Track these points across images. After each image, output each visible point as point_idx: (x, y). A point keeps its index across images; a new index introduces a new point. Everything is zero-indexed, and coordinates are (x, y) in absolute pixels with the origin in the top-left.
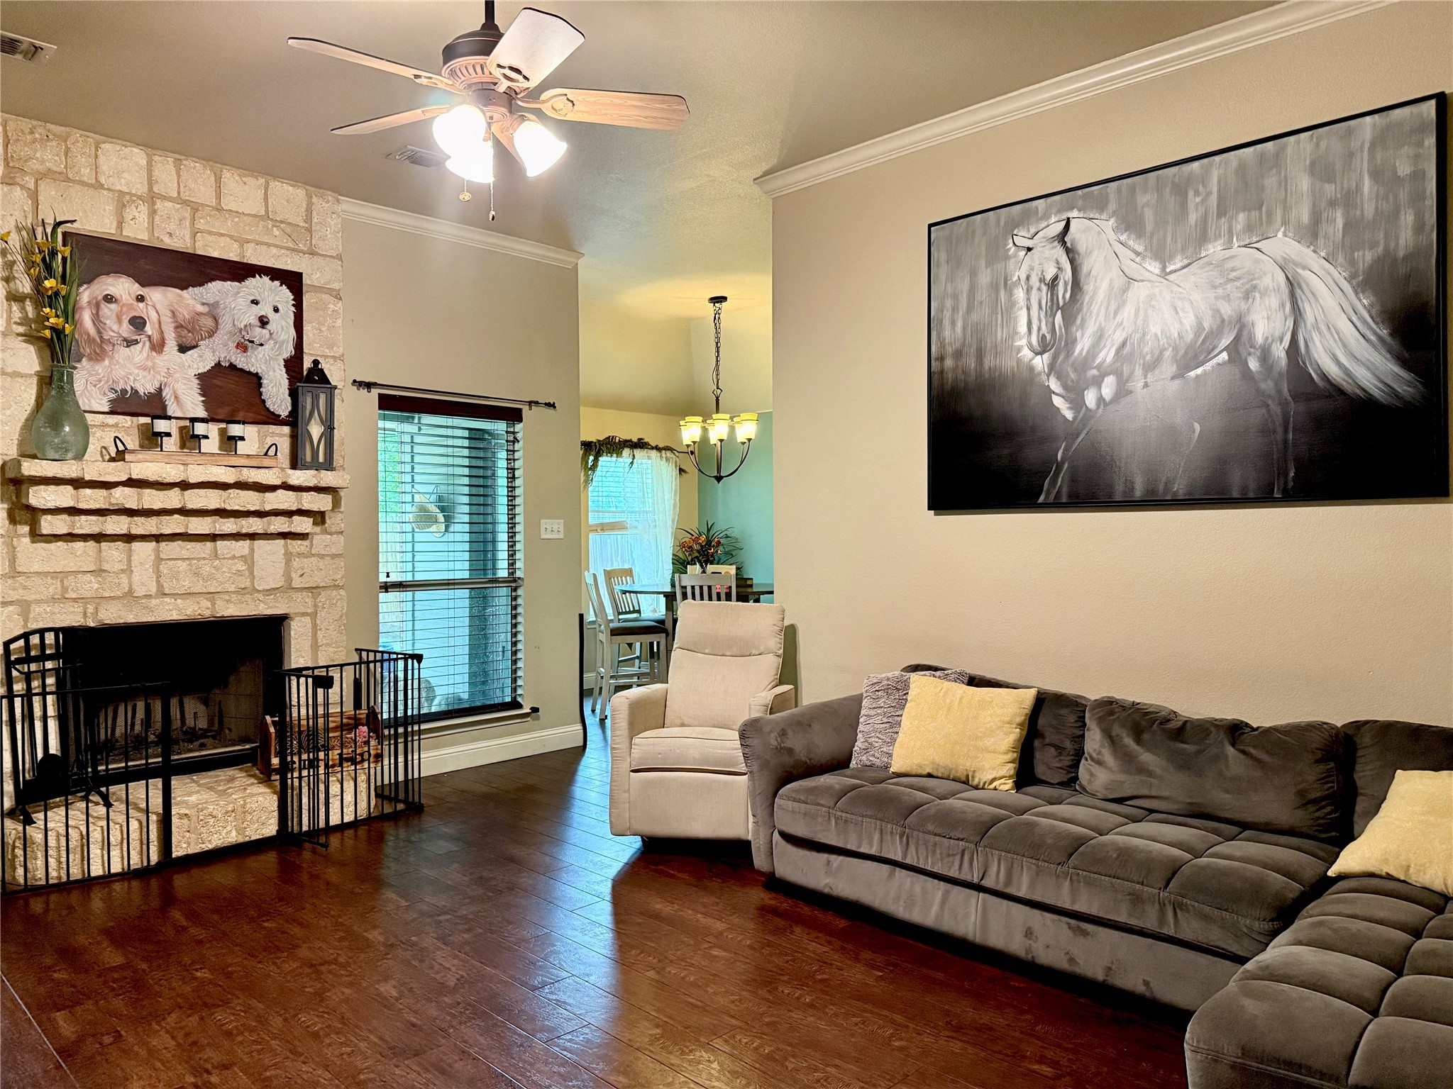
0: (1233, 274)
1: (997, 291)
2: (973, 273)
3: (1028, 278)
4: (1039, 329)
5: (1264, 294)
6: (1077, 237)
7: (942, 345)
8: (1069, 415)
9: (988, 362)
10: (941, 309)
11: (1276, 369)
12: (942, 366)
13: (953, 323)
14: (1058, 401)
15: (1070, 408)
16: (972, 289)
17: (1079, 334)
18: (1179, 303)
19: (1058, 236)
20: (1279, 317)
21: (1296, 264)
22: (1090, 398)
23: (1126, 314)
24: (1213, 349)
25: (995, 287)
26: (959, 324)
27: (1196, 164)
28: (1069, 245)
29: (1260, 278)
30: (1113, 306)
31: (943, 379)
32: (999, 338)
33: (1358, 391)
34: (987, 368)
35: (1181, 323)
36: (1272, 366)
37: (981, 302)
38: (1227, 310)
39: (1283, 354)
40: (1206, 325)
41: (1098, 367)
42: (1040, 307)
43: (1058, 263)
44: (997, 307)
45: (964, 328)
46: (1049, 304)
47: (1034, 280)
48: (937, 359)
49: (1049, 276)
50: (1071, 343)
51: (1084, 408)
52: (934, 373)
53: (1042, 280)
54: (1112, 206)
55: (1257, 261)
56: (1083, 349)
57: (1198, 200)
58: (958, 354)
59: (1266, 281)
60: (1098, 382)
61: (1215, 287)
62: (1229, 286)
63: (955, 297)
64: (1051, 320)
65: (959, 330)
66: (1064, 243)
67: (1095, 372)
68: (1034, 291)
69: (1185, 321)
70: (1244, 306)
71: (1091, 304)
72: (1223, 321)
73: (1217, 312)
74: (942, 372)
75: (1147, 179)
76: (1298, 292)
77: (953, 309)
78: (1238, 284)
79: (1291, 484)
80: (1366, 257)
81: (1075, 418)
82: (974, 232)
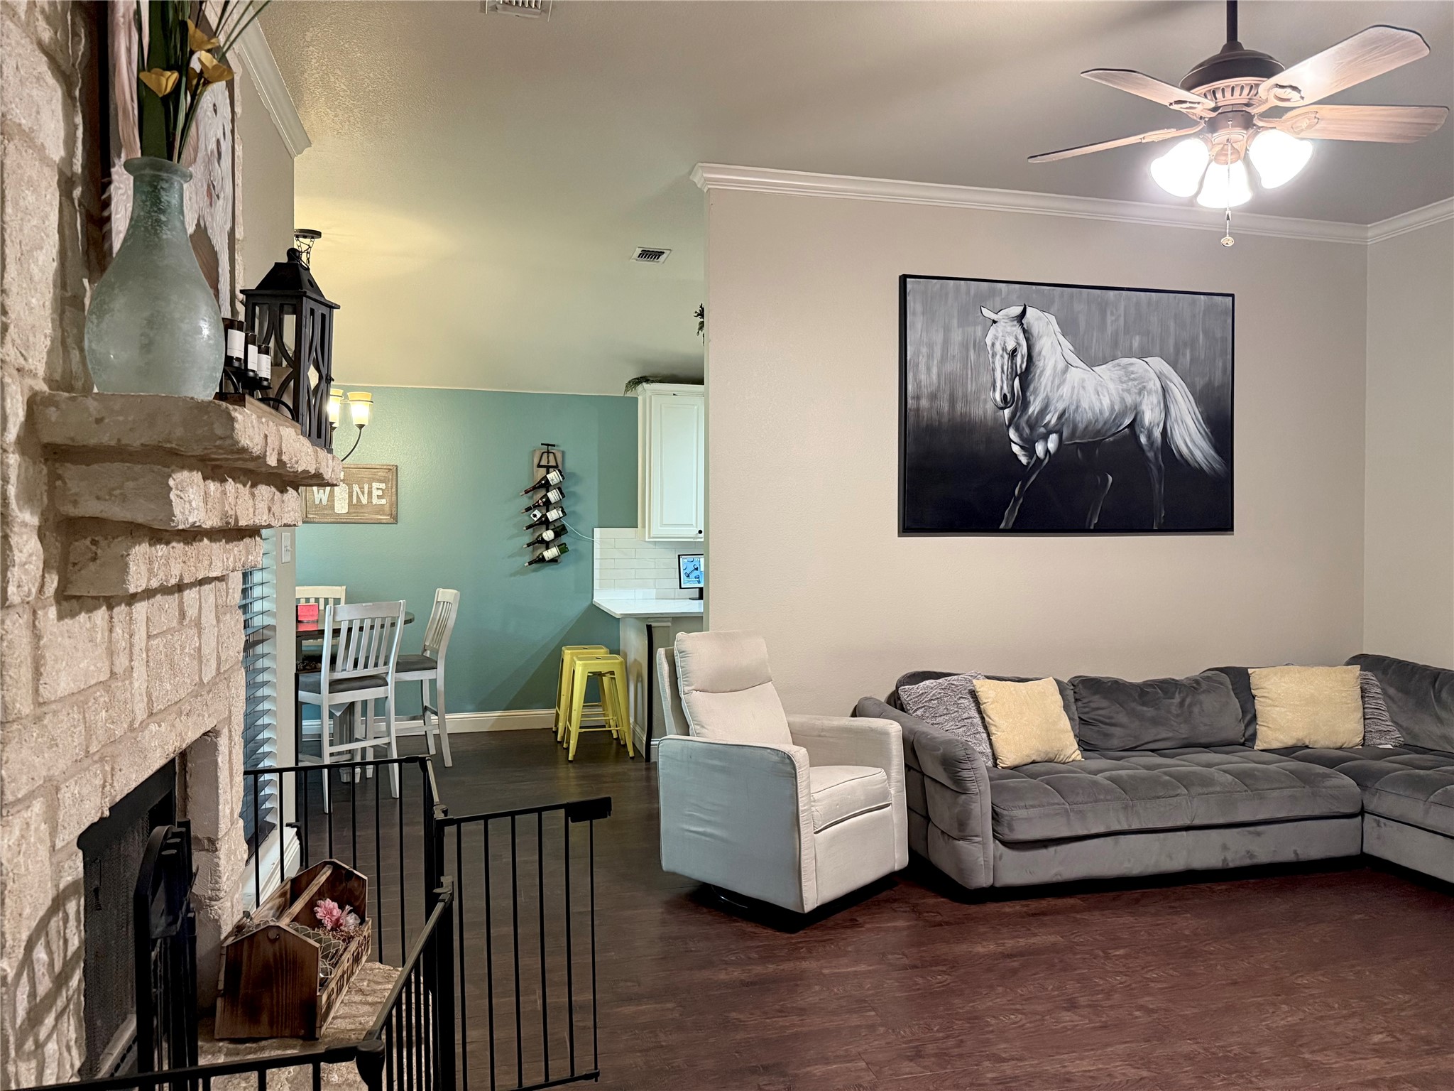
0: (1133, 376)
1: (967, 350)
2: (947, 330)
3: (993, 345)
4: (1002, 388)
5: (1149, 393)
6: (1032, 322)
7: (919, 386)
8: (1024, 460)
9: (959, 407)
10: (918, 353)
11: (1155, 445)
12: (918, 404)
13: (929, 369)
14: (1015, 449)
15: (1025, 455)
16: (946, 343)
17: (1032, 399)
18: (1099, 389)
19: (1017, 316)
20: (1157, 410)
21: (1167, 377)
22: (1040, 449)
23: (1065, 390)
24: (1120, 425)
25: (965, 346)
26: (935, 371)
27: (1112, 293)
28: (1025, 326)
29: (1147, 382)
30: (1057, 382)
31: (918, 416)
32: (969, 390)
33: (1196, 465)
34: (959, 413)
35: (1101, 403)
36: (1153, 442)
37: (954, 356)
39: (1159, 436)
40: (1117, 408)
41: (1046, 426)
42: (1003, 371)
43: (1017, 338)
44: (967, 364)
45: (939, 376)
46: (1010, 370)
47: (998, 348)
48: (913, 398)
49: (1010, 347)
50: (1025, 404)
51: (1035, 457)
52: (910, 410)
53: (1004, 349)
54: (1055, 308)
55: (1146, 371)
56: (1034, 411)
57: (1113, 318)
58: (933, 397)
59: (1150, 385)
60: (1045, 438)
61: (1122, 382)
62: (1130, 383)
63: (930, 346)
64: (1011, 383)
65: (934, 377)
66: (1022, 324)
67: (1042, 430)
68: (998, 357)
69: (1103, 402)
70: (1138, 400)
71: (1040, 376)
72: (1126, 407)
73: (1123, 400)
74: (918, 410)
75: (1081, 293)
76: (1167, 396)
77: (928, 357)
78: (1136, 383)
79: (1162, 521)
80: (1200, 383)
81: (1028, 463)
82: (947, 294)
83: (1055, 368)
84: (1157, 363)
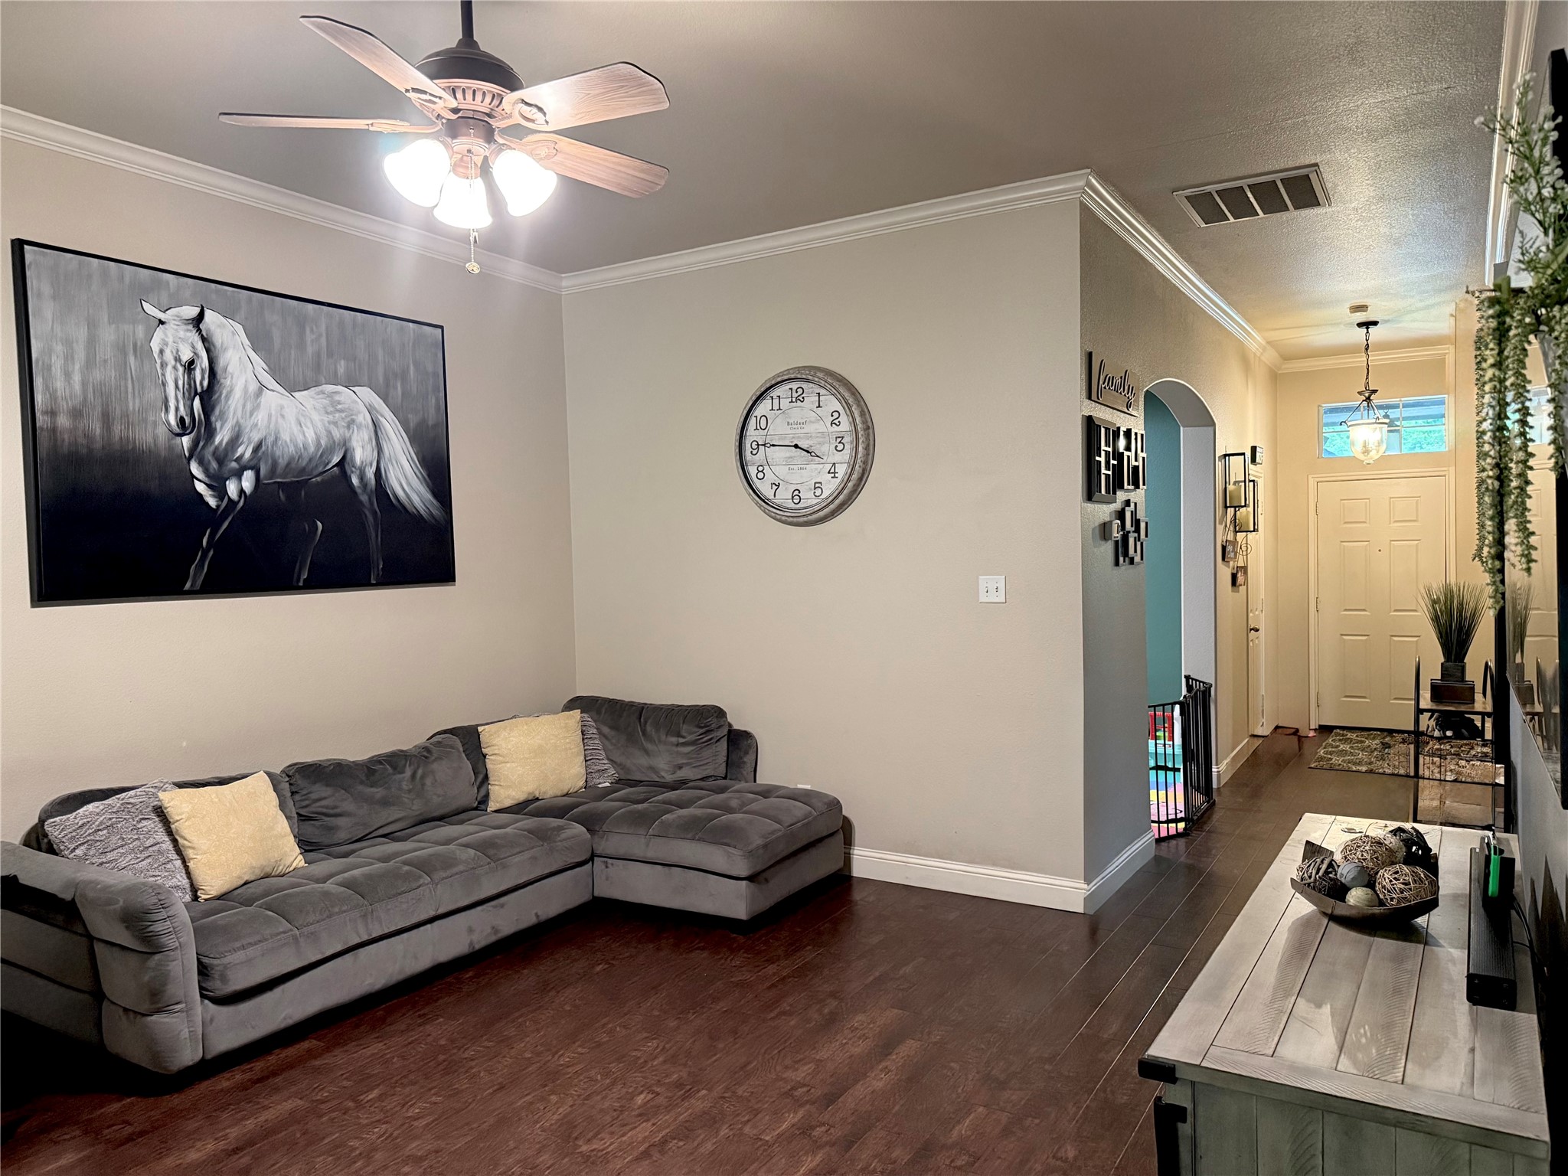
0: (339, 407)
1: (125, 354)
2: (92, 324)
3: (161, 352)
4: (177, 409)
5: (359, 427)
6: (212, 328)
7: (53, 396)
8: (212, 502)
9: (118, 430)
10: (48, 351)
11: (369, 488)
12: (54, 423)
13: (68, 375)
14: (200, 487)
15: (214, 496)
16: (92, 342)
17: (218, 425)
18: (302, 419)
19: (193, 319)
20: (369, 448)
21: (377, 411)
22: (232, 488)
23: (260, 417)
24: (328, 464)
25: (121, 349)
26: (77, 378)
27: (310, 306)
28: (204, 333)
29: (357, 415)
30: (249, 406)
31: (56, 440)
32: (131, 408)
33: (414, 511)
34: (117, 438)
35: (305, 436)
36: (366, 485)
37: (105, 361)
38: (337, 434)
39: (373, 477)
40: (323, 443)
41: (238, 460)
42: (177, 387)
43: (193, 347)
44: (126, 373)
45: (84, 384)
46: (186, 386)
47: (169, 356)
48: (45, 413)
49: (186, 356)
50: (210, 432)
51: (226, 497)
52: (42, 429)
53: (178, 359)
54: (243, 313)
55: (355, 402)
56: (222, 440)
57: (314, 337)
58: (76, 414)
59: (360, 419)
60: (239, 474)
61: (327, 413)
62: (337, 415)
63: (68, 343)
64: (189, 403)
65: (77, 387)
66: (199, 330)
67: (234, 465)
68: (169, 369)
69: (307, 435)
70: (347, 435)
71: (228, 397)
72: (334, 442)
73: (329, 433)
74: (54, 430)
75: (273, 300)
76: (379, 433)
77: (66, 359)
78: (343, 415)
79: (381, 573)
80: (413, 420)
81: (218, 506)
82: (90, 276)
83: (245, 390)
84: (366, 394)
